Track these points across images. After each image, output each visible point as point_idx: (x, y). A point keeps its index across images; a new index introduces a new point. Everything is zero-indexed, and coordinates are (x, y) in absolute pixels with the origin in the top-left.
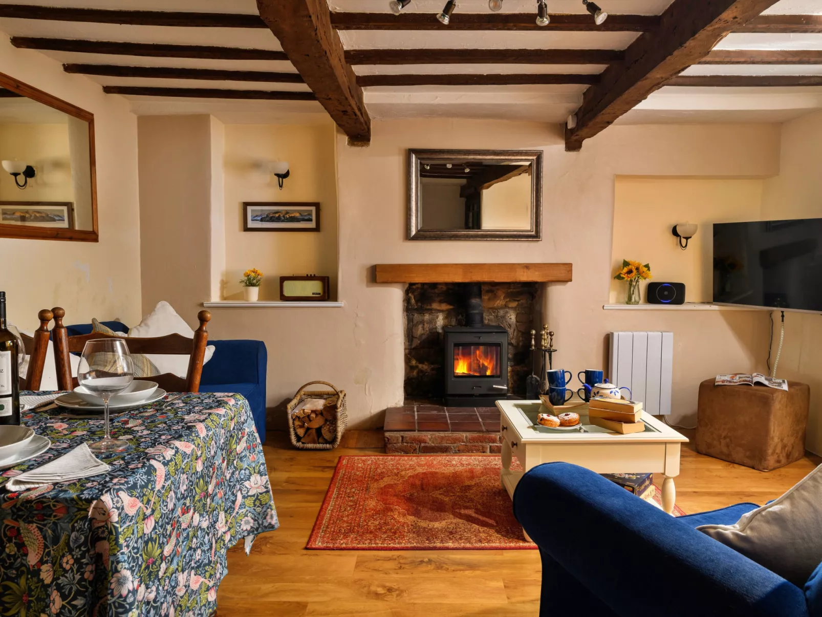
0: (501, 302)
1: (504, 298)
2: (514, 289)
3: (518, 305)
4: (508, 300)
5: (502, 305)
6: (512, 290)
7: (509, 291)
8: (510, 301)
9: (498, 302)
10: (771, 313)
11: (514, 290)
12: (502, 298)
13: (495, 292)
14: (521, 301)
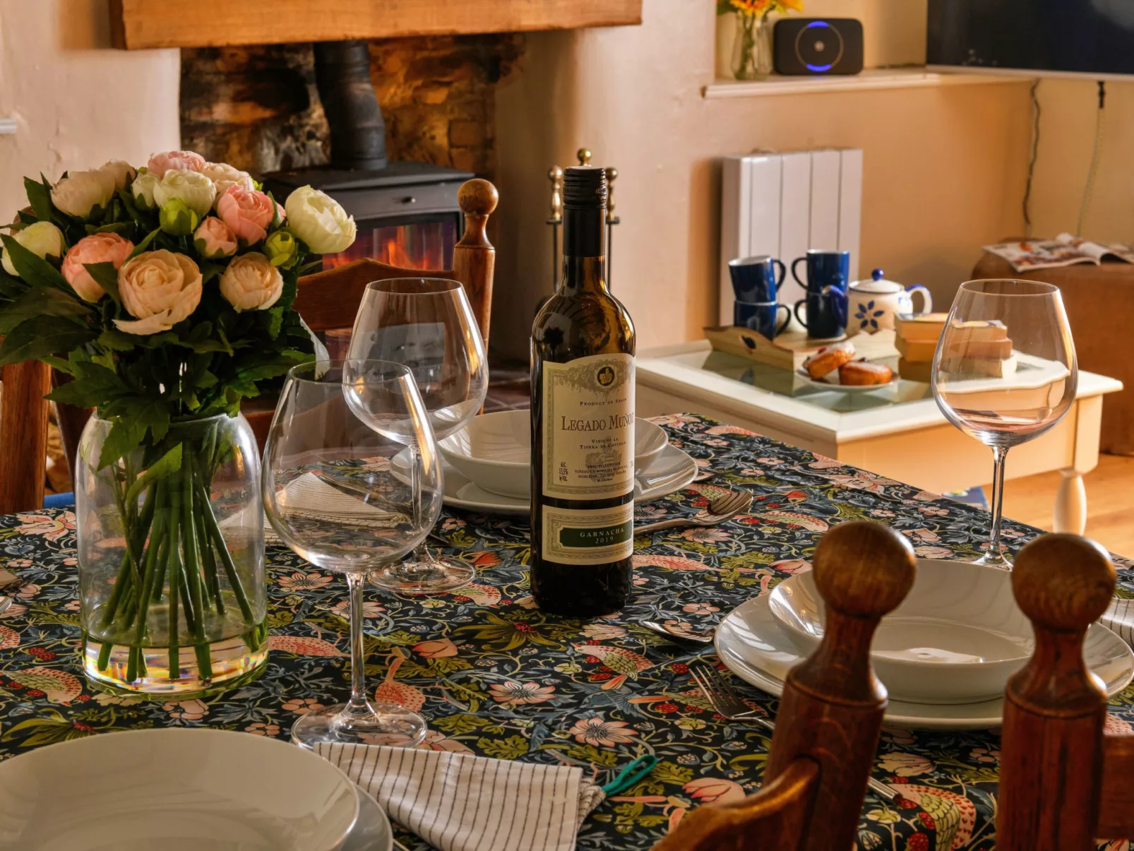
0: (399, 91)
1: (407, 78)
2: (434, 49)
3: (450, 97)
4: (419, 83)
5: (403, 99)
6: (425, 54)
7: (419, 56)
8: (424, 86)
9: (392, 90)
10: (1033, 87)
11: (434, 54)
12: (401, 79)
13: (381, 62)
14: (456, 84)
